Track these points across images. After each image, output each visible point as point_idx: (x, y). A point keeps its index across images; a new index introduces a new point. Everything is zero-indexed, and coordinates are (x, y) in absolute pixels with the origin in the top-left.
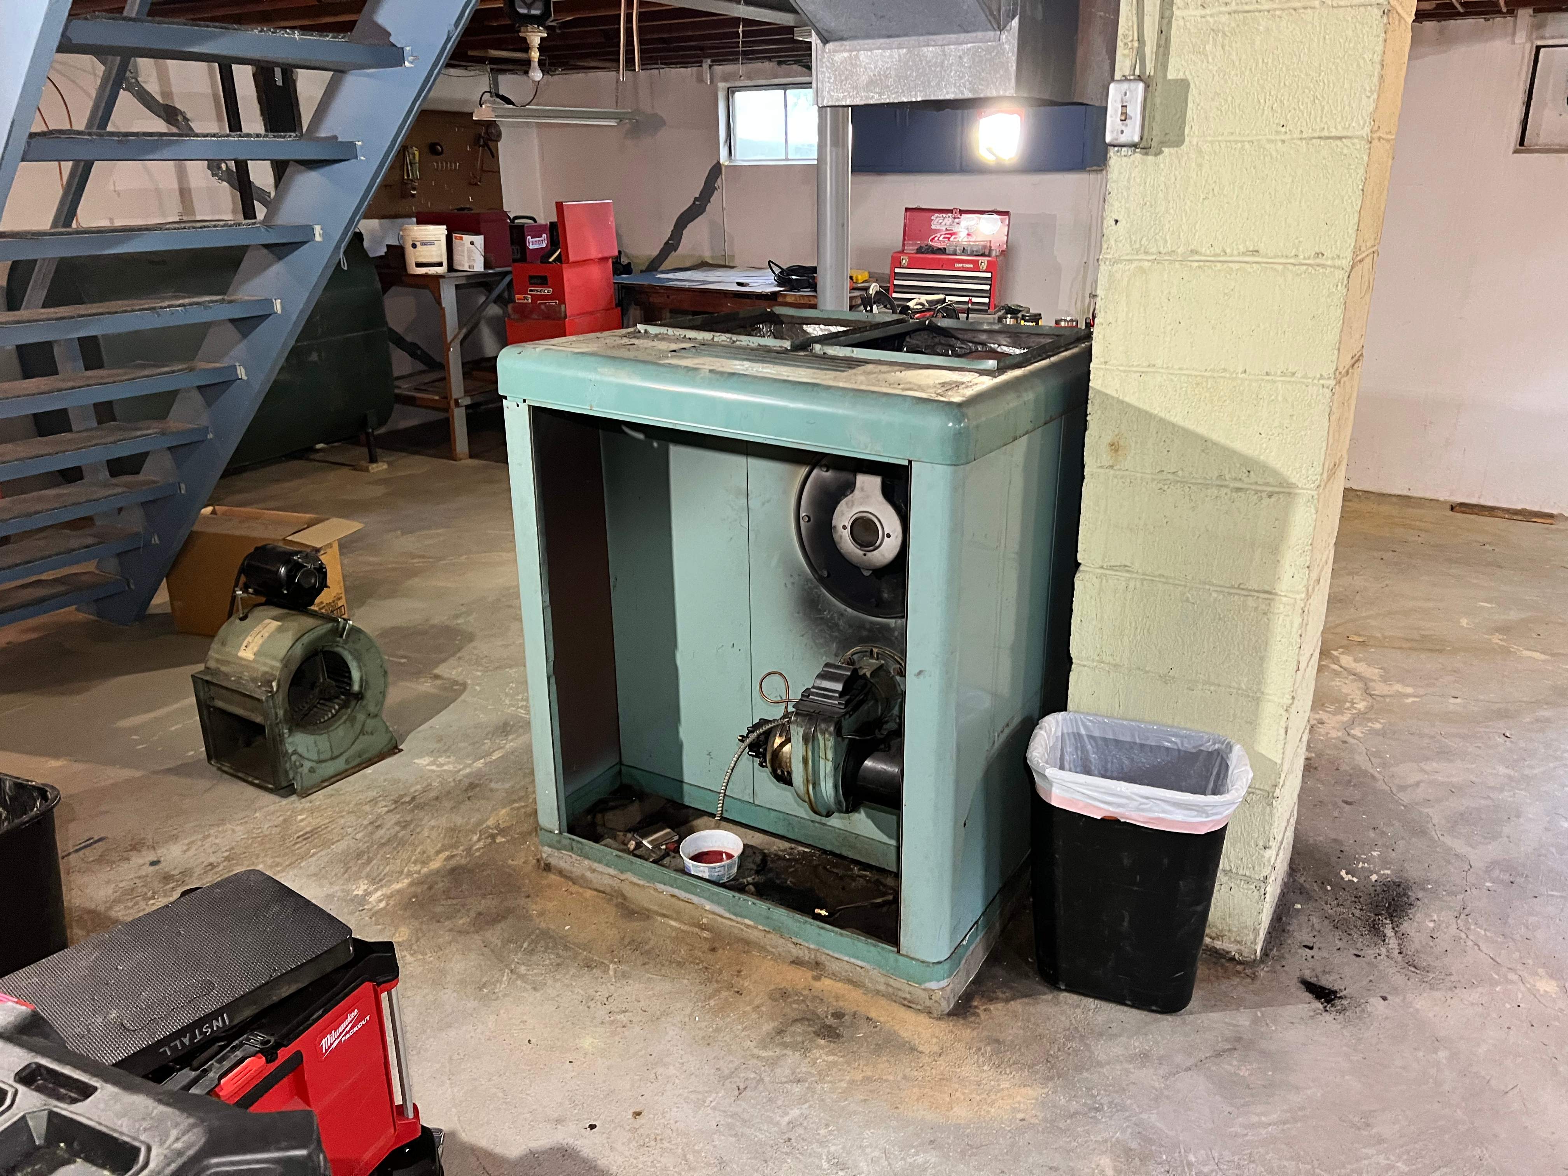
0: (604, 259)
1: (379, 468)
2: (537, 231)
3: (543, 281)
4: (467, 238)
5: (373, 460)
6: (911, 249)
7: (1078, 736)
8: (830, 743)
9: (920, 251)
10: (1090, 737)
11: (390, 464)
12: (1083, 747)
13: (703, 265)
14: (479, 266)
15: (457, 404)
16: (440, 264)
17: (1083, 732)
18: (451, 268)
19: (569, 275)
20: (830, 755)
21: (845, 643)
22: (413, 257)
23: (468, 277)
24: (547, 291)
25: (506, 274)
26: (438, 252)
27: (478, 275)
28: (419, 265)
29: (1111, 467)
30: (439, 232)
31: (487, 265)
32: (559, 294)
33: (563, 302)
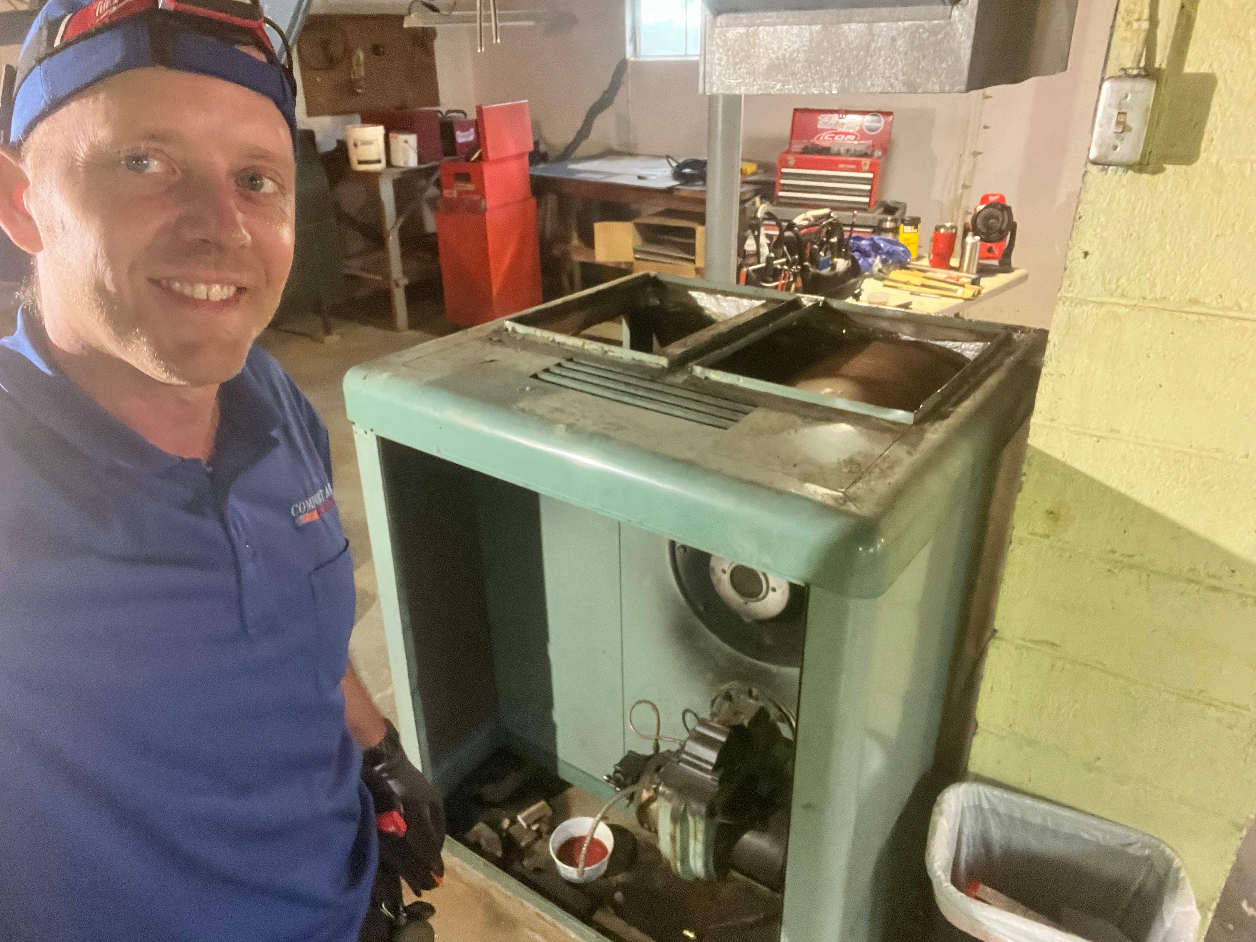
0: (521, 156)
1: (333, 339)
2: (465, 127)
3: (466, 177)
4: (402, 137)
5: (328, 331)
6: (797, 147)
7: (979, 809)
8: (701, 826)
9: (806, 151)
10: (994, 811)
11: (342, 335)
12: (984, 822)
13: (609, 153)
14: (413, 162)
15: (397, 285)
16: (379, 161)
17: (986, 805)
18: (389, 164)
19: (489, 171)
20: (700, 837)
21: (721, 676)
22: (356, 155)
23: (404, 173)
24: (470, 187)
25: (435, 169)
26: (376, 150)
27: (412, 171)
28: (361, 162)
29: (1047, 536)
30: (376, 132)
31: (420, 161)
32: (481, 191)
33: (483, 196)
